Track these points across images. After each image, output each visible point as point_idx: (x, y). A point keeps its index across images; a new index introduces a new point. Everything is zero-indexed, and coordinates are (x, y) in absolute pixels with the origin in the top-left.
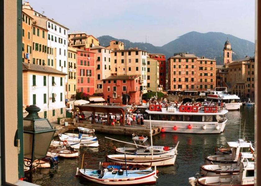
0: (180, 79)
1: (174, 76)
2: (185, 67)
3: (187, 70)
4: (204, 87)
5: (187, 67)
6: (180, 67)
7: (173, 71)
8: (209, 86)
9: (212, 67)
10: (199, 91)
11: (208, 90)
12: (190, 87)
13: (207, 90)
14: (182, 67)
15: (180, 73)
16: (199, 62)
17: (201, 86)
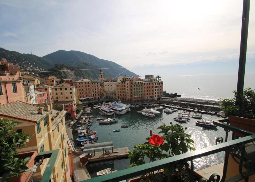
0: (83, 93)
1: (80, 91)
2: (85, 86)
3: (86, 88)
5: (86, 86)
7: (79, 89)
8: (97, 94)
14: (84, 86)
15: (83, 89)
16: (92, 84)
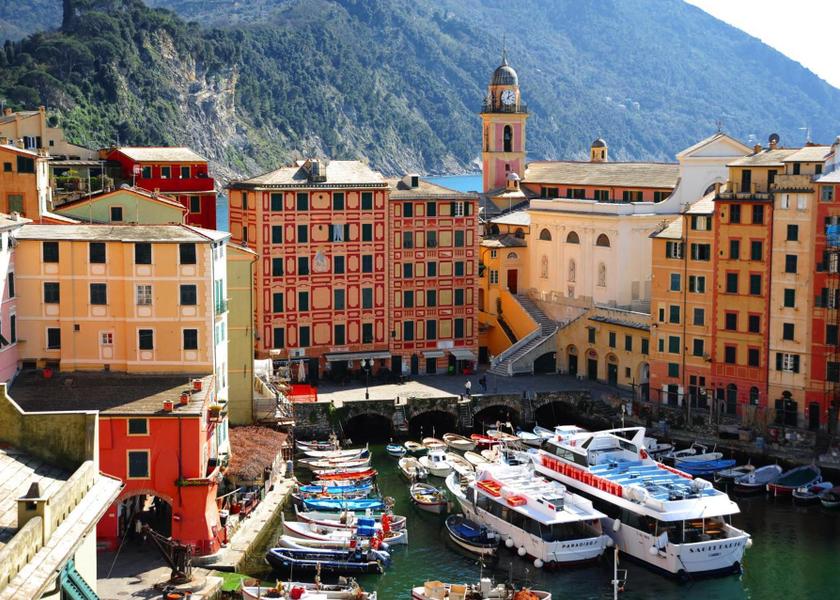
1: (272, 284)
2: (327, 233)
3: (339, 251)
4: (420, 330)
6: (303, 234)
7: (272, 257)
8: (445, 327)
9: (461, 229)
10: (397, 353)
11: (440, 345)
12: (354, 337)
13: (434, 345)
14: (315, 233)
16: (399, 210)
17: (409, 328)
